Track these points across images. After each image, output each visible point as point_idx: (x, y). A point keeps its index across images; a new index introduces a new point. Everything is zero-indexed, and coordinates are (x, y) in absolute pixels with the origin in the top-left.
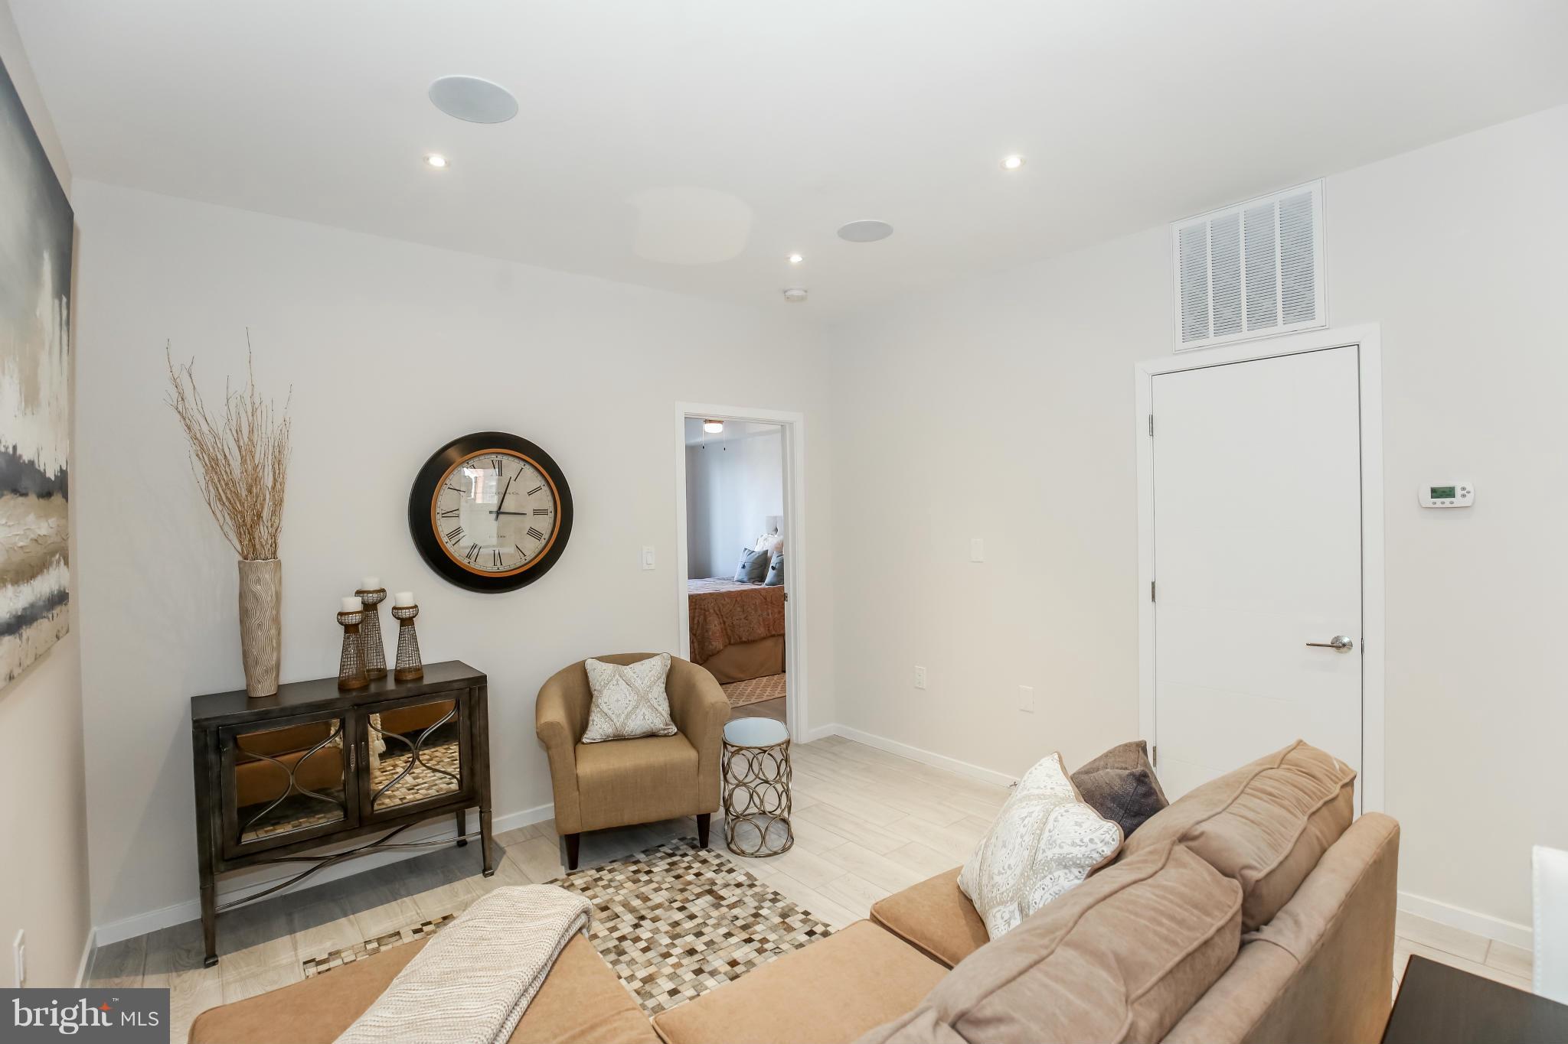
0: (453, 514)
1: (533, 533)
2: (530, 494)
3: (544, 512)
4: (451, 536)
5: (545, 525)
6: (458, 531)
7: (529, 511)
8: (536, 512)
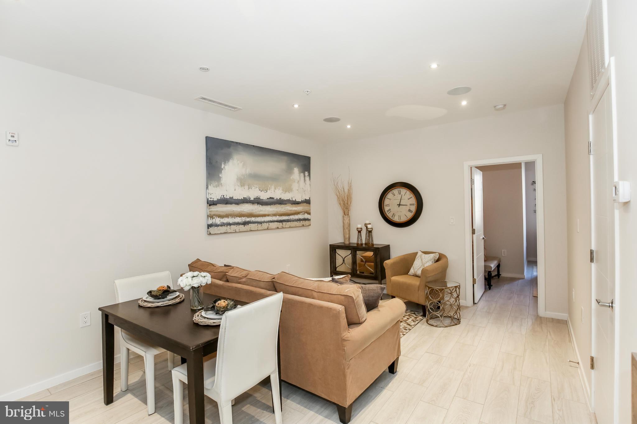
0: (388, 205)
1: (410, 211)
2: (409, 199)
3: (413, 205)
4: (388, 211)
5: (414, 209)
6: (390, 210)
7: (408, 204)
8: (411, 205)
